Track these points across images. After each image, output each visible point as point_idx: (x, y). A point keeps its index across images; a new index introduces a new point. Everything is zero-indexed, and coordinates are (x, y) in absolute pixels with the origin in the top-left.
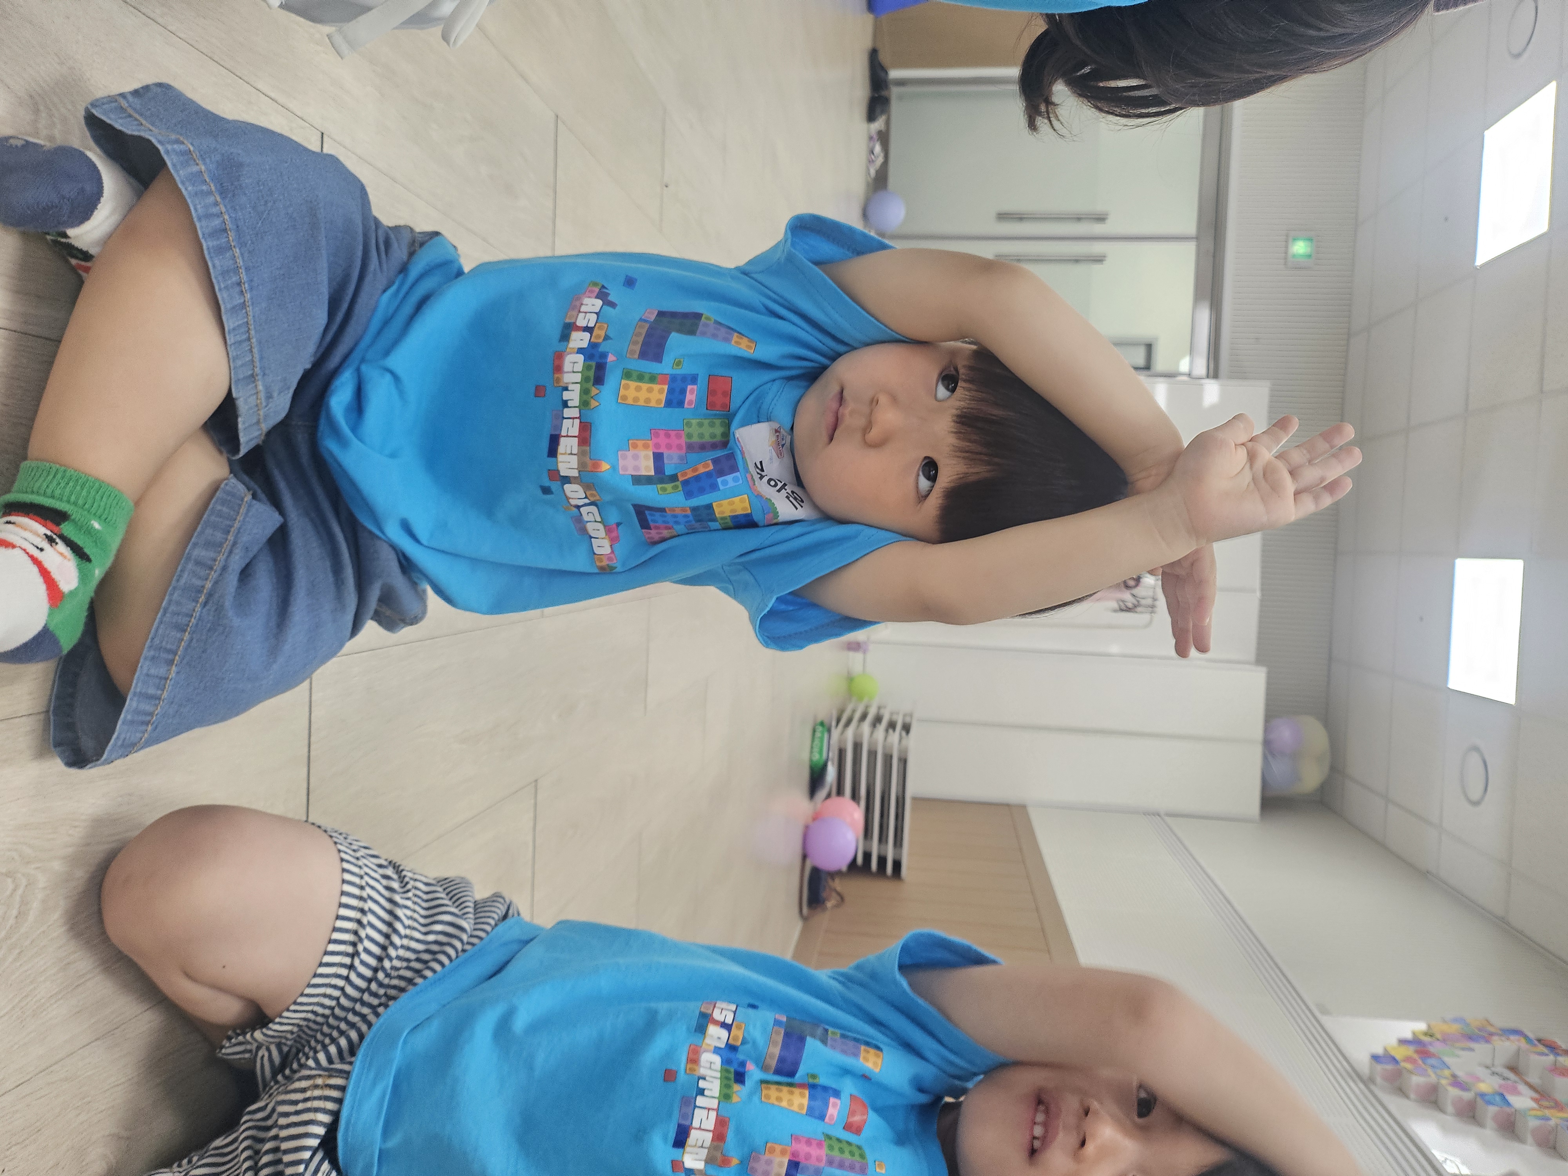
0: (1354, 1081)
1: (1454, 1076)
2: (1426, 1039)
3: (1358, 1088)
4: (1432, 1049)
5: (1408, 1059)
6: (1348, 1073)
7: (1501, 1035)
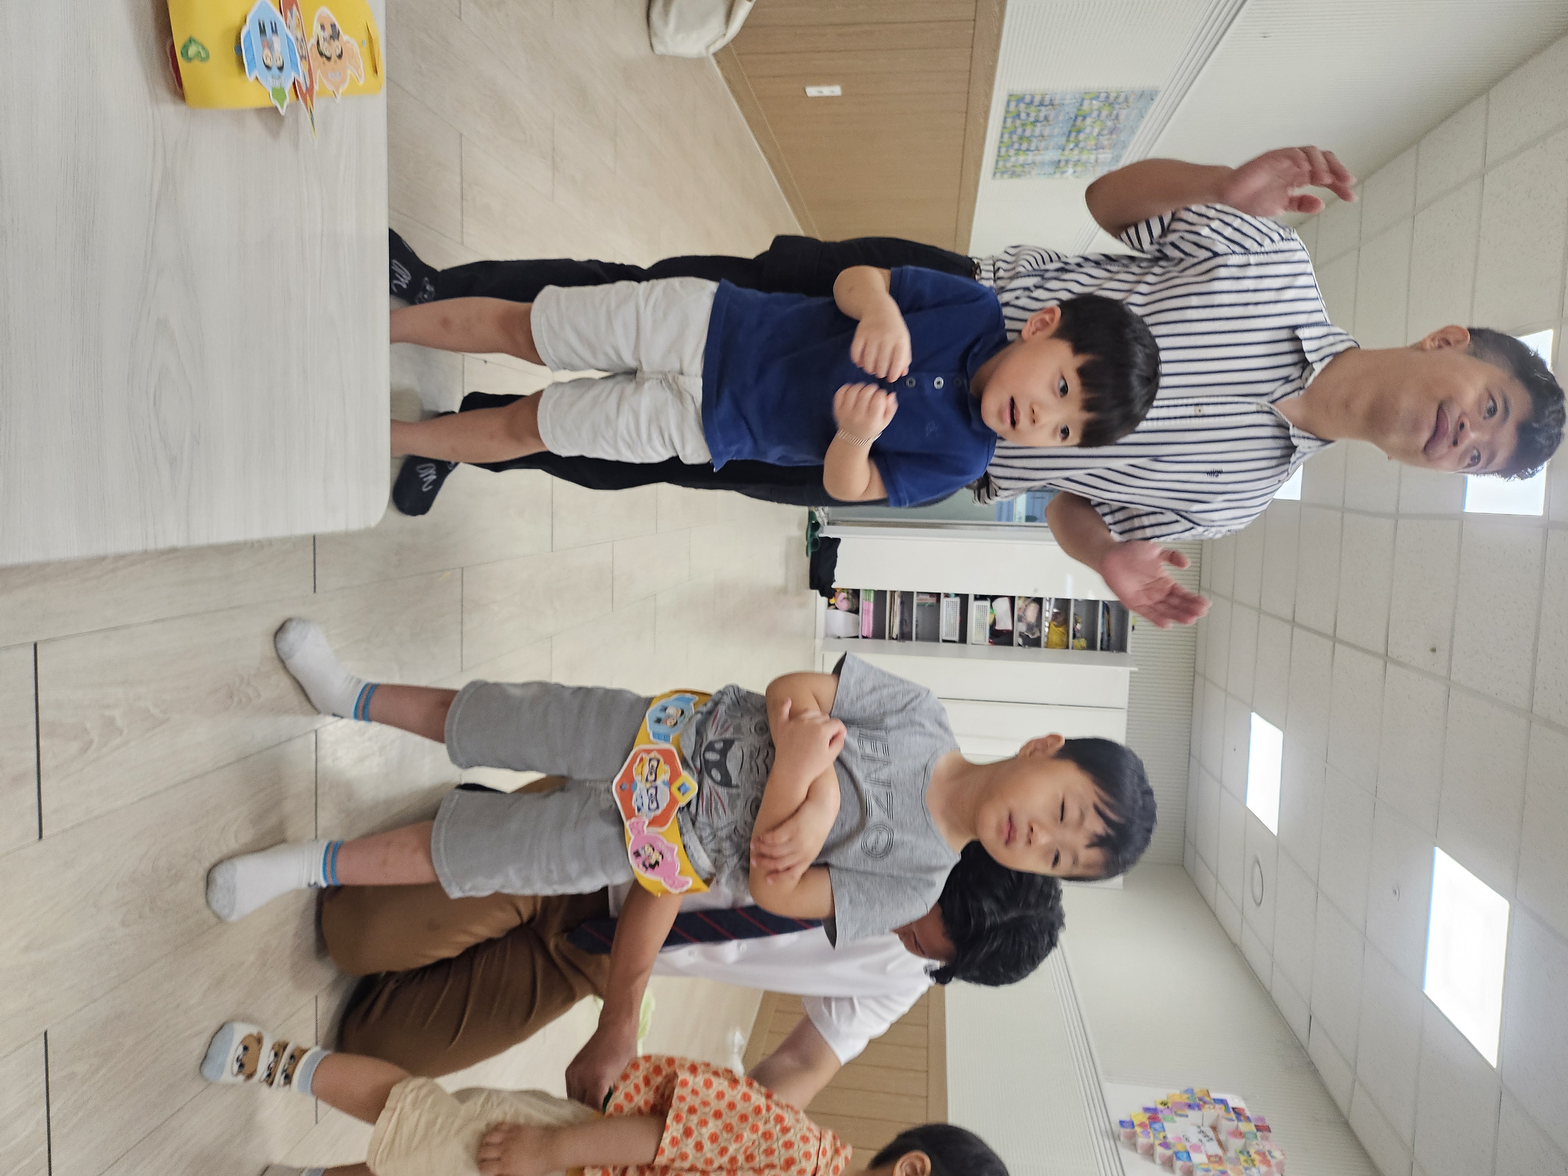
0: (1108, 1138)
1: (1165, 1137)
2: (1160, 1107)
3: (1109, 1144)
4: (1160, 1116)
5: (1142, 1125)
6: (1107, 1132)
7: (1211, 1103)
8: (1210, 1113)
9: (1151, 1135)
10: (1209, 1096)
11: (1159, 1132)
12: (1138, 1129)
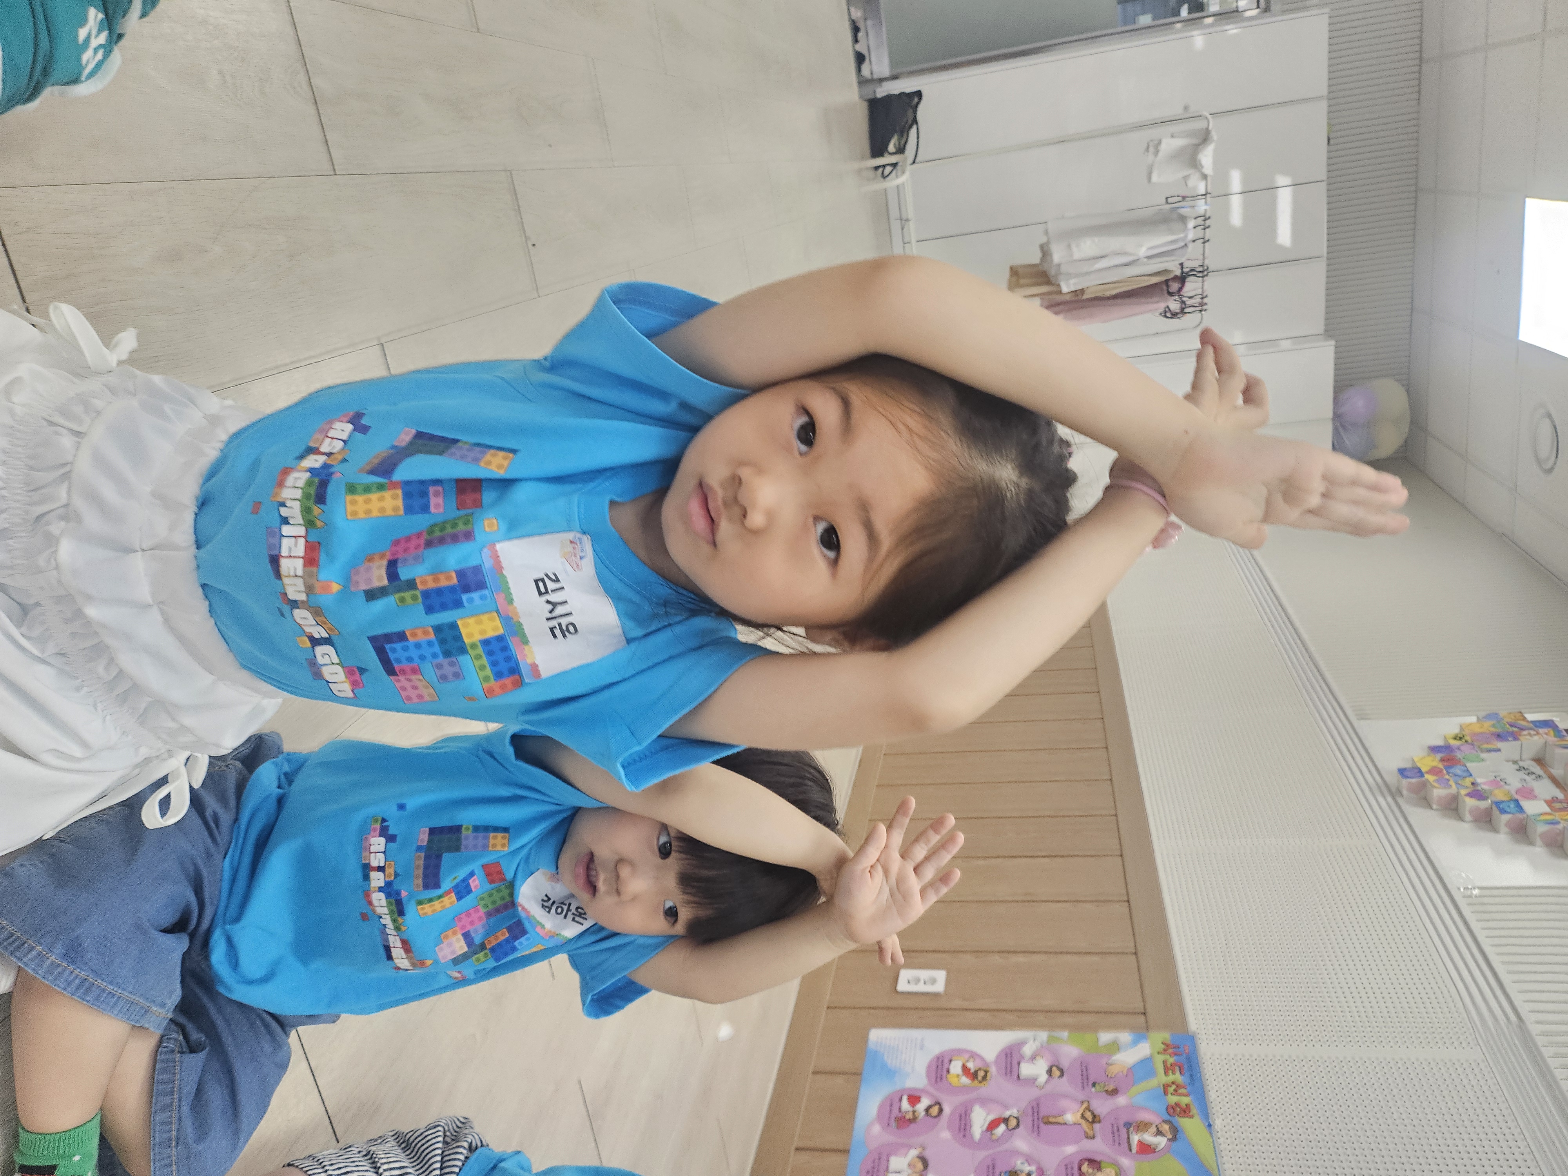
0: (1383, 794)
2: (1455, 743)
3: (1385, 802)
4: (1459, 755)
5: (1433, 771)
6: (1377, 784)
7: (1531, 729)
8: (1532, 742)
9: (1452, 783)
10: (1525, 719)
11: (1464, 778)
12: (1430, 778)
